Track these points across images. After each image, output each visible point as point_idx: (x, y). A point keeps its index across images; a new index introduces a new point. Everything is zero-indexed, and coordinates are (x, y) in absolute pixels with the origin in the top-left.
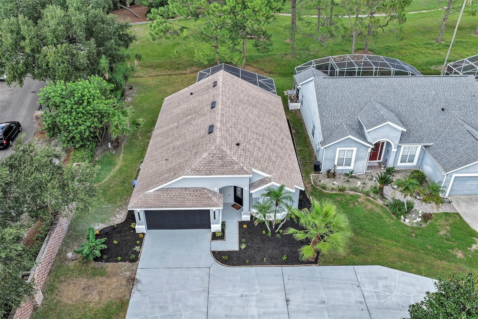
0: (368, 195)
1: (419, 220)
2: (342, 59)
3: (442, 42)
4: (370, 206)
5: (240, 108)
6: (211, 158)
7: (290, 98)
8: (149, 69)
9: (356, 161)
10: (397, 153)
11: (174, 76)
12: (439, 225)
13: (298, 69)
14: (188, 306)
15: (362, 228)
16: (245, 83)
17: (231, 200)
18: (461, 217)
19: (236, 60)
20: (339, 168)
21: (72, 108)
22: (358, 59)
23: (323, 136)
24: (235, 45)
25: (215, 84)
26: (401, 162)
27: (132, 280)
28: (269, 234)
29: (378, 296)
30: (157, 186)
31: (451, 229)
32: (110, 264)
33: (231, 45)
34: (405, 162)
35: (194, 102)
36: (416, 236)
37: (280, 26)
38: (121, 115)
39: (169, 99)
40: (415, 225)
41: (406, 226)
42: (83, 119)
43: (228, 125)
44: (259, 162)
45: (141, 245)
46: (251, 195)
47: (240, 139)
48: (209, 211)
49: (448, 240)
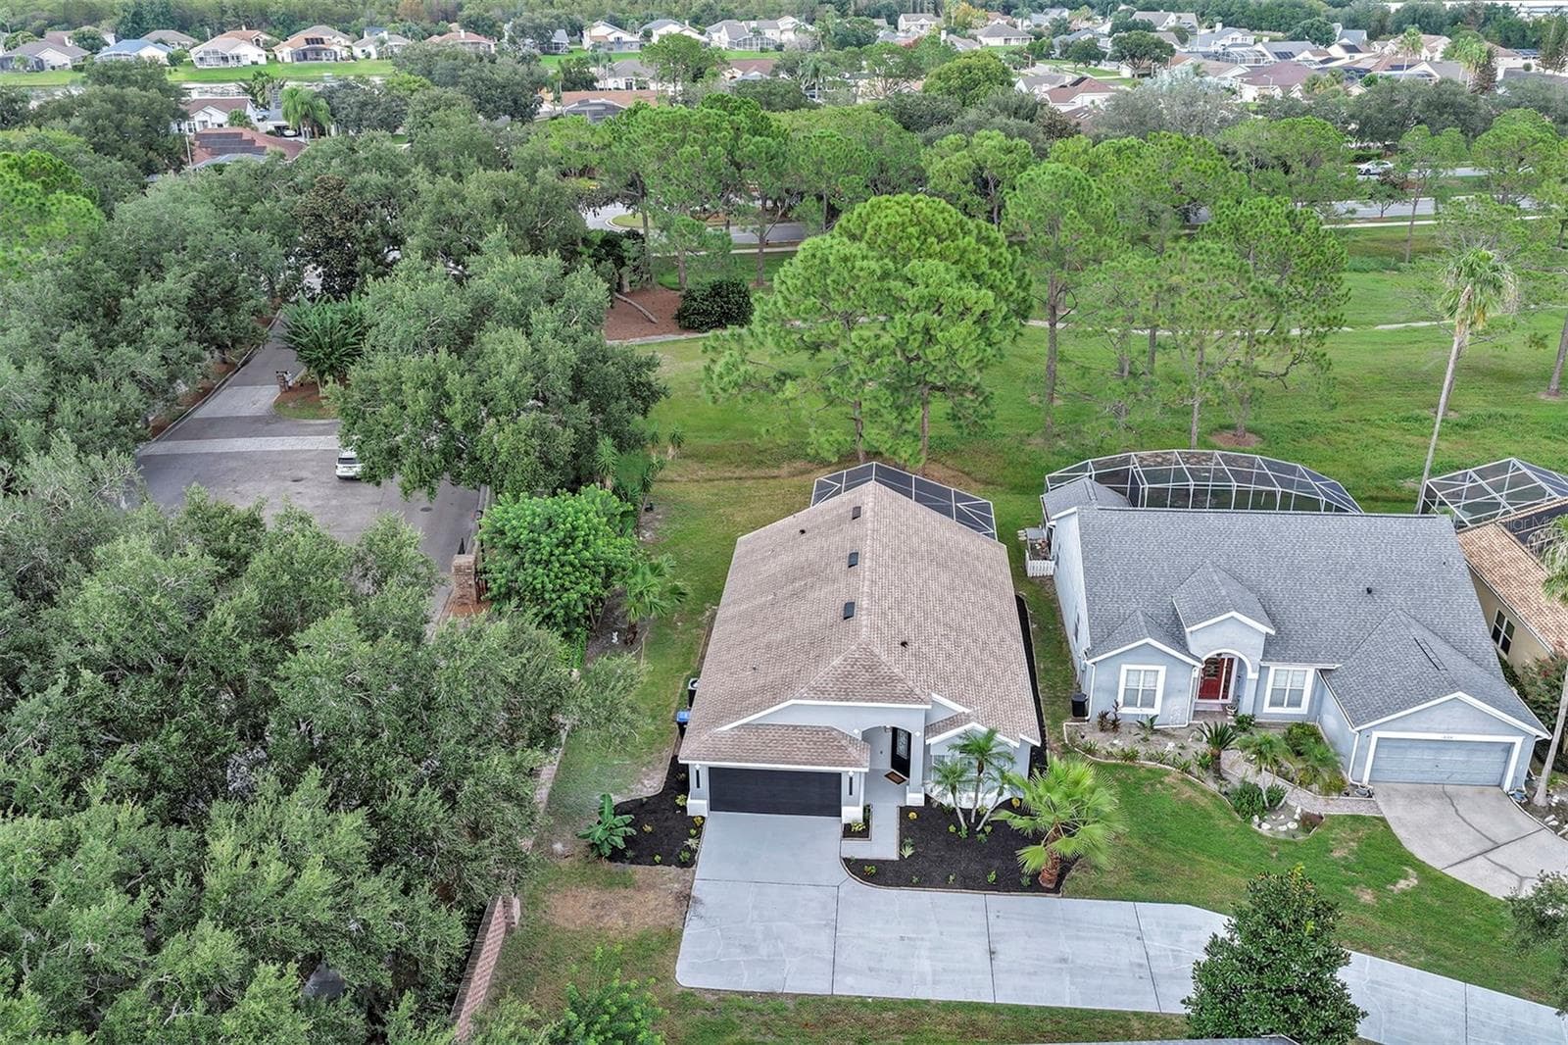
0: (1185, 769)
1: (1293, 826)
2: (1159, 460)
3: (1452, 413)
4: (1188, 792)
5: (910, 569)
6: (849, 668)
7: (1033, 548)
8: (689, 462)
9: (1165, 697)
10: (1260, 683)
11: (749, 483)
12: (1334, 840)
13: (1053, 480)
14: (797, 949)
15: (1163, 835)
16: (922, 511)
17: (886, 764)
18: (1387, 827)
19: (905, 456)
20: (1124, 710)
21: (551, 554)
22: (1199, 463)
23: (1092, 639)
24: (904, 420)
25: (857, 513)
26: (1272, 704)
27: (685, 899)
28: (963, 834)
29: (1176, 958)
30: (738, 719)
31: (1360, 847)
32: (639, 868)
33: (895, 422)
34: (1282, 705)
35: (809, 551)
36: (1279, 858)
37: (1021, 357)
38: (649, 573)
39: (748, 542)
40: (1282, 837)
41: (1260, 835)
42: (573, 578)
43: (886, 605)
44: (947, 682)
45: (698, 836)
46: (927, 748)
47: (909, 633)
48: (839, 775)
49: (1347, 868)
